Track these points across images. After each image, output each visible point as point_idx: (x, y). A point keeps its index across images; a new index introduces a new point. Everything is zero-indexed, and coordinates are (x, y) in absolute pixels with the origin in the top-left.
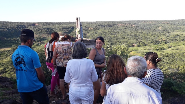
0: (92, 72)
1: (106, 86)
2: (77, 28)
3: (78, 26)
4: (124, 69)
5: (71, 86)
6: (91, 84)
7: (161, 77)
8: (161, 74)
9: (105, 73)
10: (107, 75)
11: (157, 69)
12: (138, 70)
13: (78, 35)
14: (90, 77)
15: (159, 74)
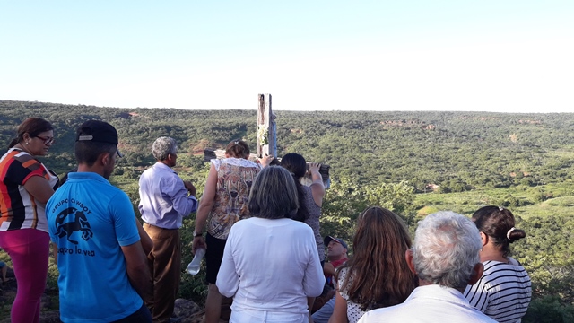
0: (307, 266)
1: (349, 309)
2: (260, 126)
3: (263, 120)
4: (407, 256)
5: (237, 309)
6: (303, 303)
7: (522, 291)
8: (522, 280)
9: (346, 266)
10: (351, 272)
11: (509, 262)
12: (455, 264)
13: (263, 148)
14: (300, 282)
15: (515, 279)
